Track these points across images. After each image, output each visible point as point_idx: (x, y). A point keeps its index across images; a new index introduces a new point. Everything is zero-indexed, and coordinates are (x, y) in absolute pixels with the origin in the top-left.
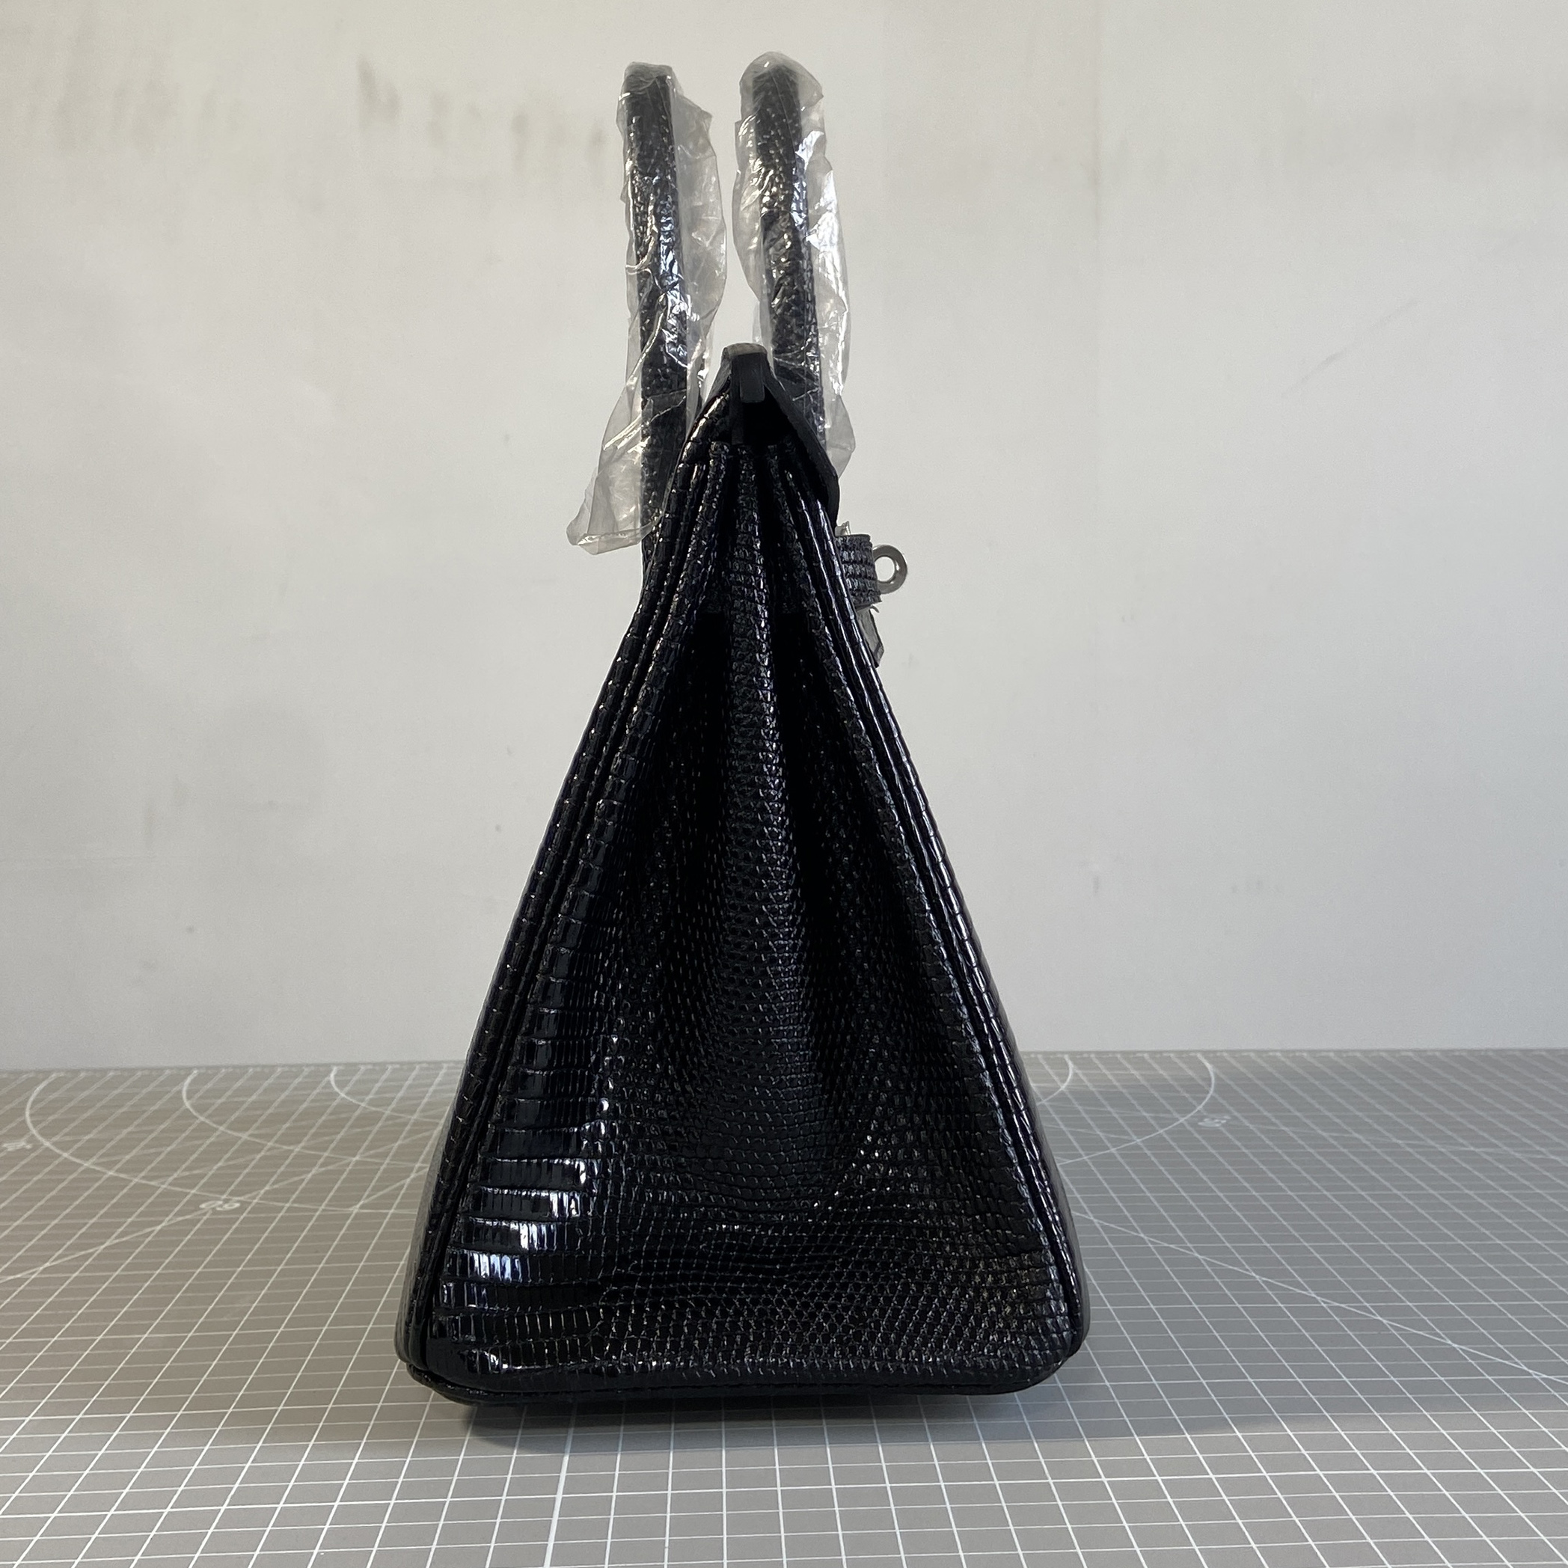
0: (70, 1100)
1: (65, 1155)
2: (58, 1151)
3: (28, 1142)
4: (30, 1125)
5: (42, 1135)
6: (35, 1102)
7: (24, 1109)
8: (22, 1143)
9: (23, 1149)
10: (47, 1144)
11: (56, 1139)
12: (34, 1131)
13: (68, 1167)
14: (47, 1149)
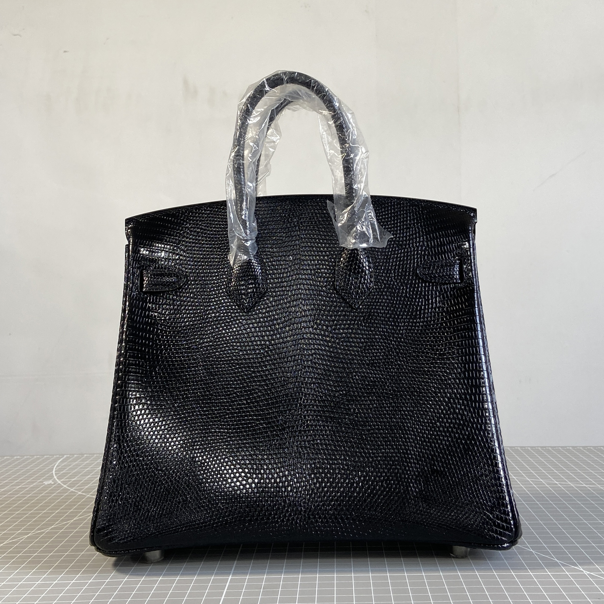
0: (70, 465)
1: (65, 486)
2: (62, 485)
3: (53, 481)
4: (54, 475)
5: (58, 478)
6: (57, 466)
7: (53, 469)
8: (51, 482)
9: (51, 484)
10: (59, 482)
11: (62, 480)
12: (55, 477)
13: (66, 490)
14: (59, 484)
